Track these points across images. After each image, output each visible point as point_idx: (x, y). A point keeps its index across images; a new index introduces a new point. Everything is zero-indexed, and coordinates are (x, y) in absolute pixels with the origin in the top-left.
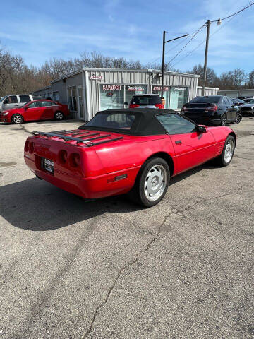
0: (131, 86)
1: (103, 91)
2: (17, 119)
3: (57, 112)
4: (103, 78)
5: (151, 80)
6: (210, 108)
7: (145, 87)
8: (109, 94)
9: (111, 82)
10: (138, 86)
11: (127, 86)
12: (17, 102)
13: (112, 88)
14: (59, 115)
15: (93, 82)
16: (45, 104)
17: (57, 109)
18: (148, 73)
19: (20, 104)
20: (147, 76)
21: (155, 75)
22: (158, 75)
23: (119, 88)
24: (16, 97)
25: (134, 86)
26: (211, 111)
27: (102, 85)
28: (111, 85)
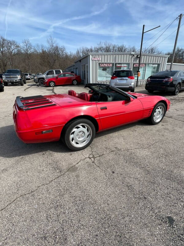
0: (119, 64)
1: (100, 67)
2: (52, 84)
3: (74, 80)
4: (100, 59)
5: (133, 59)
6: (166, 79)
7: (128, 64)
8: (104, 69)
9: (106, 62)
10: (123, 64)
11: (116, 64)
12: (54, 74)
13: (106, 66)
14: (75, 82)
15: (94, 62)
16: (68, 75)
17: (75, 78)
18: (131, 55)
19: (55, 75)
20: (131, 57)
21: (135, 56)
22: (138, 56)
23: (111, 65)
24: (53, 71)
25: (121, 64)
26: (167, 82)
27: (99, 64)
28: (105, 63)
